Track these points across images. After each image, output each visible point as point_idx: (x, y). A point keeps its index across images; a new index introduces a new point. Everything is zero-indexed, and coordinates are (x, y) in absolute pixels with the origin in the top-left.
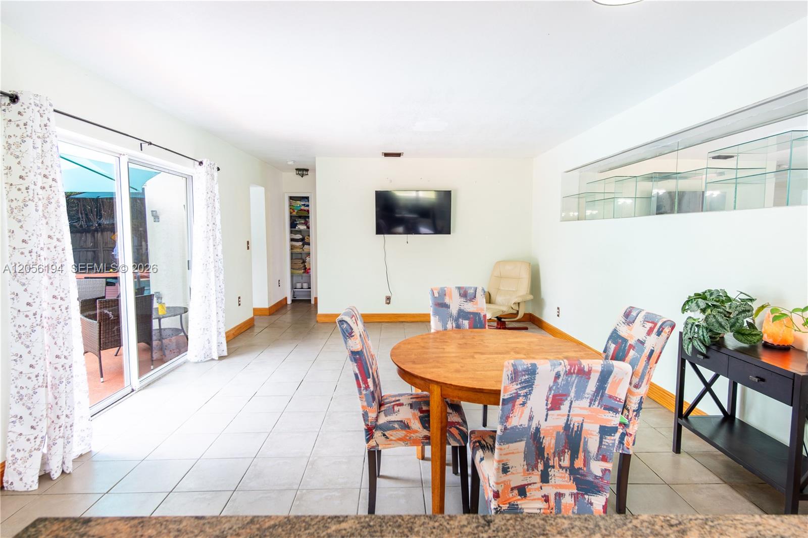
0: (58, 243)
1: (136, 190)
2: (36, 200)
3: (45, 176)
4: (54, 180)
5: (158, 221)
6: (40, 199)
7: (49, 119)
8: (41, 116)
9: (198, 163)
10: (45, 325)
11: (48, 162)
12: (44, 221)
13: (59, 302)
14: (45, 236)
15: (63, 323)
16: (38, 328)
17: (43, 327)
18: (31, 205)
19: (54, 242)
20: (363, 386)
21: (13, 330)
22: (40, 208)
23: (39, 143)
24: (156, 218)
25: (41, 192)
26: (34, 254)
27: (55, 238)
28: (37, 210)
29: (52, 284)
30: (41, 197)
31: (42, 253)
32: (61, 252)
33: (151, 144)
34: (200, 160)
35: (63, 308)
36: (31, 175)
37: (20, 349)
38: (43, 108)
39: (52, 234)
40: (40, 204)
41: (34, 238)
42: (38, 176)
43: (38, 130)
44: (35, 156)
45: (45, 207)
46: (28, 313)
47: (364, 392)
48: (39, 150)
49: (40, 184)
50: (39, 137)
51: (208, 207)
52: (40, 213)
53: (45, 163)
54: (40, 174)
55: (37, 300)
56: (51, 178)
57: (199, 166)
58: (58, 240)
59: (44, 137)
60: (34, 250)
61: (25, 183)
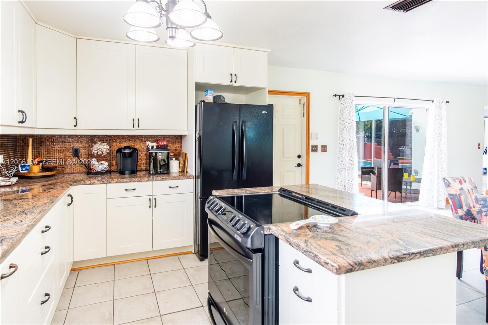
0: (352, 142)
1: (407, 116)
2: (347, 127)
3: (350, 119)
4: (352, 120)
5: (418, 132)
6: (348, 127)
7: (352, 100)
8: (350, 100)
9: (431, 102)
10: (347, 169)
11: (351, 115)
12: (348, 134)
13: (351, 162)
14: (348, 139)
15: (351, 169)
16: (344, 170)
17: (346, 170)
18: (345, 129)
19: (351, 141)
20: (454, 211)
21: (338, 169)
22: (348, 130)
23: (349, 109)
24: (418, 130)
25: (348, 125)
26: (344, 145)
27: (351, 140)
28: (346, 131)
29: (349, 155)
30: (348, 126)
31: (347, 145)
32: (353, 145)
33: (398, 98)
34: (432, 100)
35: (352, 164)
36: (346, 120)
37: (338, 175)
38: (351, 97)
39: (350, 139)
40: (348, 129)
41: (345, 140)
42: (348, 120)
43: (349, 104)
44: (347, 113)
45: (349, 129)
46: (341, 164)
47: (455, 215)
48: (349, 111)
49: (348, 122)
50: (349, 107)
51: (436, 124)
52: (348, 132)
53: (350, 115)
54: (348, 119)
55: (344, 160)
56: (351, 120)
57: (432, 103)
58: (352, 141)
59: (350, 107)
60: (345, 144)
61: (344, 122)
